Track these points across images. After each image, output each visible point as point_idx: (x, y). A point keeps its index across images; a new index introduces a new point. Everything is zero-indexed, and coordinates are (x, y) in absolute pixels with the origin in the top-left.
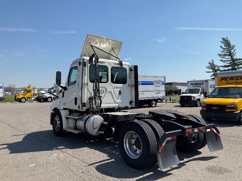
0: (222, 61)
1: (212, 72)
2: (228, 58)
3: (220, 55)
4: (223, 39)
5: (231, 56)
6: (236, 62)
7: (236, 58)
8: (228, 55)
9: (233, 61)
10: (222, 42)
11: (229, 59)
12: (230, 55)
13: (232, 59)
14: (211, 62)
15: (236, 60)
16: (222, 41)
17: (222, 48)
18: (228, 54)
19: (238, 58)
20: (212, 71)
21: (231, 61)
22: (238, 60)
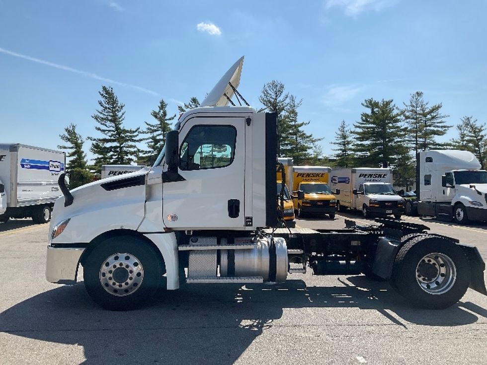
0: (99, 129)
1: (72, 148)
2: (111, 126)
3: (96, 118)
4: (104, 88)
5: (115, 124)
6: (123, 135)
7: (125, 128)
8: (111, 121)
9: (119, 134)
10: (102, 95)
11: (111, 129)
12: (115, 120)
13: (117, 128)
14: (71, 129)
15: (125, 131)
16: (102, 93)
17: (102, 106)
18: (110, 118)
19: (127, 128)
20: (71, 145)
21: (114, 132)
22: (127, 132)
